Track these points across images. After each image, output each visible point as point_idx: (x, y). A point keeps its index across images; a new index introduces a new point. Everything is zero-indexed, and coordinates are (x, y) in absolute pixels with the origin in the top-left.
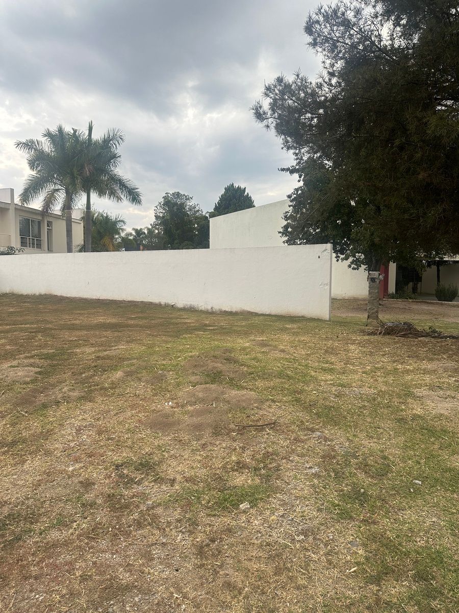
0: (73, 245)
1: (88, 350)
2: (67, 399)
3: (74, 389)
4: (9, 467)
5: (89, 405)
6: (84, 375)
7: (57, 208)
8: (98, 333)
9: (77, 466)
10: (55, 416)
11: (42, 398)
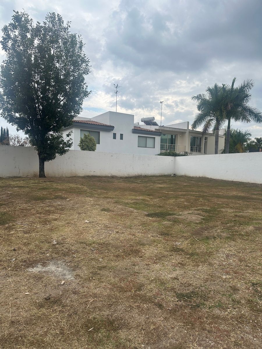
0: (219, 150)
1: (230, 210)
2: (220, 236)
3: (223, 232)
4: (191, 266)
5: (233, 243)
6: (228, 225)
7: (211, 130)
8: (234, 201)
9: (228, 277)
10: (213, 245)
11: (206, 233)
